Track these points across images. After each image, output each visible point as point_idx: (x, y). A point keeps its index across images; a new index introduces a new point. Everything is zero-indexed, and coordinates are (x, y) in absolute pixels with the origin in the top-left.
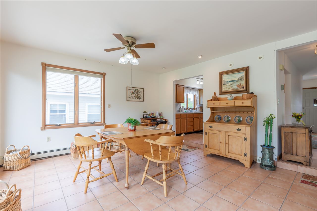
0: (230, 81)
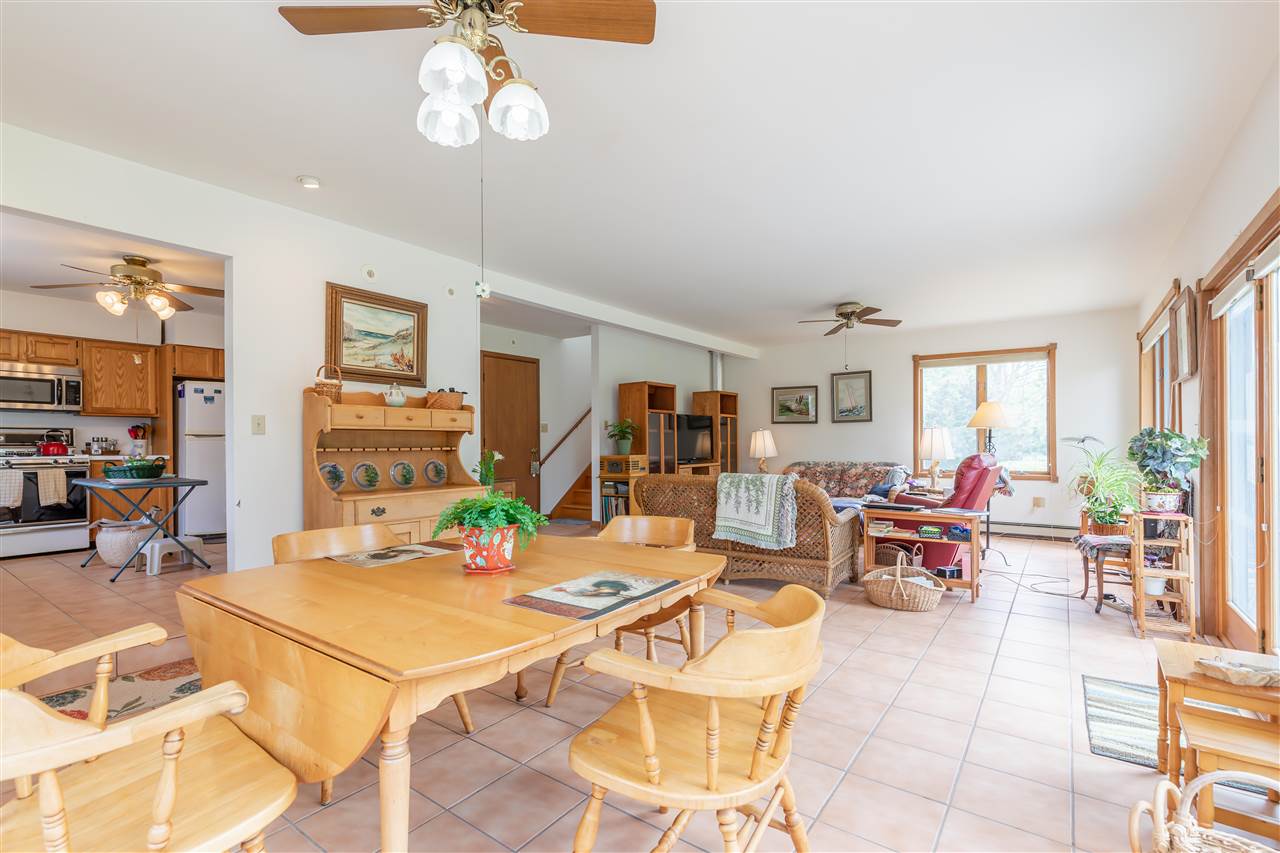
0: (369, 334)
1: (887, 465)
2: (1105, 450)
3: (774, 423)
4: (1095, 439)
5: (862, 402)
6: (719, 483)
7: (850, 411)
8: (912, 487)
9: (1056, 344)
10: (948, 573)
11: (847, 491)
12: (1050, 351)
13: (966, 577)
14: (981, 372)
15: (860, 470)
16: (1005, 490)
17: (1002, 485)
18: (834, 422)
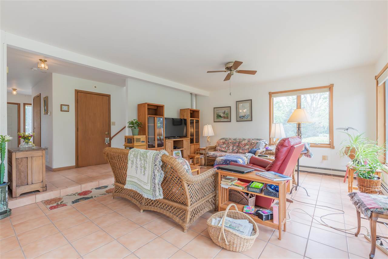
1: (258, 140)
2: (359, 134)
3: (214, 122)
4: (353, 129)
5: (249, 113)
6: (129, 154)
7: (243, 117)
8: (267, 150)
9: (333, 84)
10: (264, 217)
11: (241, 151)
12: (330, 88)
13: (276, 221)
14: (299, 99)
15: (246, 142)
16: (307, 154)
17: (306, 152)
18: (237, 121)
